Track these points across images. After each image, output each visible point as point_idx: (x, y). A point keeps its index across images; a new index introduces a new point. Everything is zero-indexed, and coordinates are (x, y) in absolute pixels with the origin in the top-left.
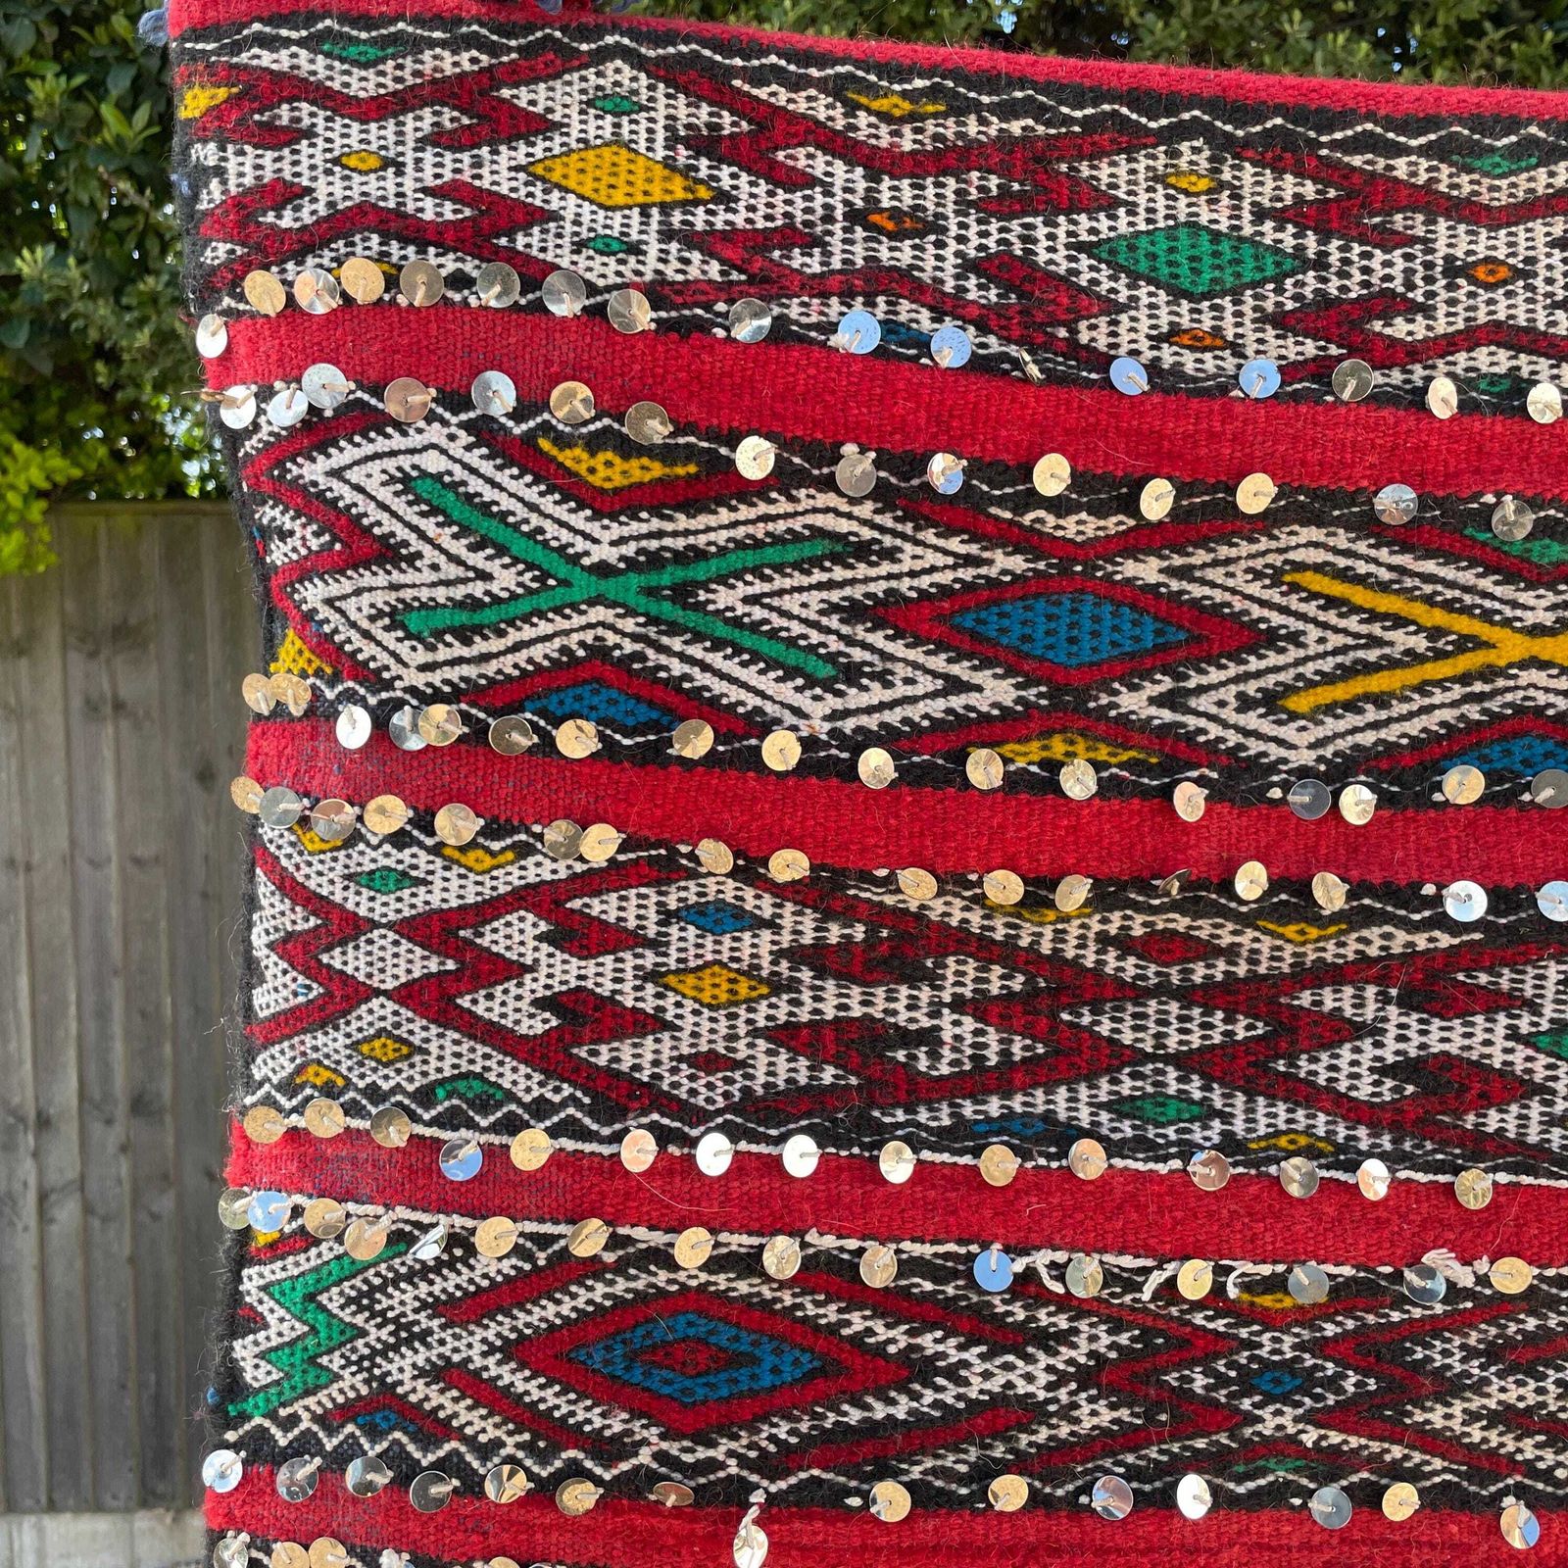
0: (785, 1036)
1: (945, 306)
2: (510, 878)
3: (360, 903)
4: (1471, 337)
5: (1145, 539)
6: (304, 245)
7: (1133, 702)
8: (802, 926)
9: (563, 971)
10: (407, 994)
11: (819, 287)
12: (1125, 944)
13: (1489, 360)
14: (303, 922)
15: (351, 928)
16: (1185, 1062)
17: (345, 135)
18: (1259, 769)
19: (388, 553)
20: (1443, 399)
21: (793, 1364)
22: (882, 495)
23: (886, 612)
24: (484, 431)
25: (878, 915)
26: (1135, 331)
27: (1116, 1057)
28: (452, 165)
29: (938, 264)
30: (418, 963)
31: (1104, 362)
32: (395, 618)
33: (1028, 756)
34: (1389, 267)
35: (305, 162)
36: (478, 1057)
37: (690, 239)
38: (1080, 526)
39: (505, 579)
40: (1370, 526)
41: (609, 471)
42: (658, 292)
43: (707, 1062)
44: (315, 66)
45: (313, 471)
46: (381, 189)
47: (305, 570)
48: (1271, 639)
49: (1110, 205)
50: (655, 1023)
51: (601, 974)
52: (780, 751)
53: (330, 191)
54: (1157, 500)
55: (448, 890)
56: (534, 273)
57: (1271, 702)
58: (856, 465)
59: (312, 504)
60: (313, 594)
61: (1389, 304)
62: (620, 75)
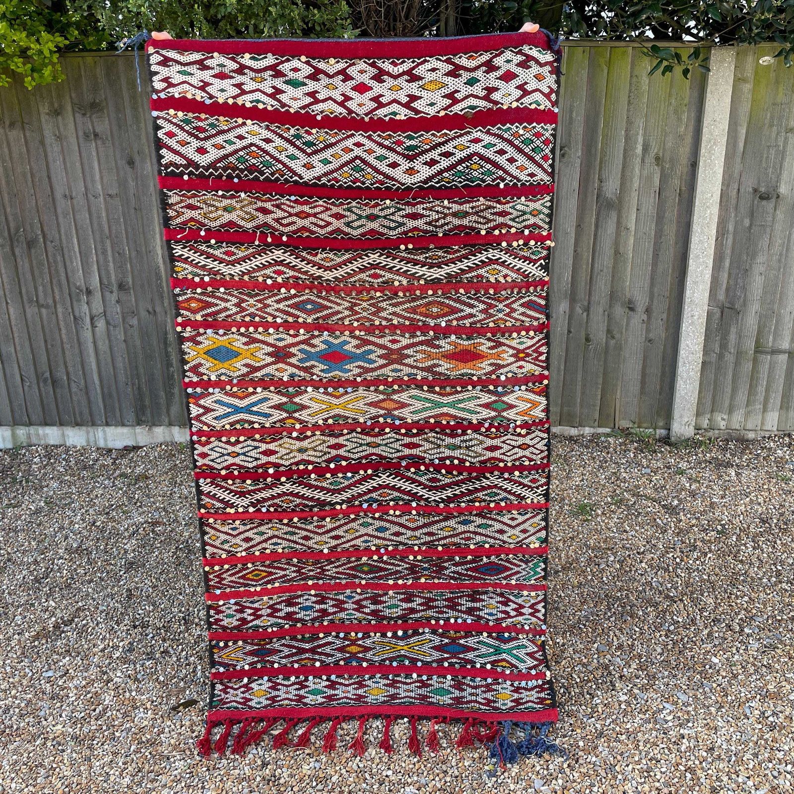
0: (483, 600)
1: (468, 685)
2: (514, 619)
3: (529, 617)
4: (411, 683)
5: (446, 659)
6: (536, 687)
7: (447, 641)
8: (481, 614)
9: (508, 609)
10: (524, 607)
11: (482, 686)
12: (446, 612)
13: (408, 681)
14: (537, 614)
15: (531, 614)
16: (438, 600)
17: (532, 699)
18: (432, 633)
19: (527, 654)
20: (415, 676)
21: (481, 570)
22: (475, 663)
23: (474, 650)
24: (517, 668)
25: (473, 615)
26: (448, 683)
27: (445, 600)
28: (520, 696)
29: (469, 690)
30: (523, 611)
31: (452, 679)
32: (526, 647)
33: (458, 635)
34: (420, 691)
35: (536, 695)
36: (516, 600)
37: (496, 690)
38: (454, 660)
39: (515, 652)
40: (422, 661)
41: (504, 664)
42: (499, 684)
43: (492, 598)
44: (535, 706)
45: (535, 663)
46: (528, 693)
47: (537, 652)
48: (431, 648)
49: (451, 698)
50: (497, 602)
51: (504, 608)
52: (485, 634)
53: (533, 692)
54: (446, 664)
55: (520, 618)
56: (512, 685)
57: (431, 641)
58: (478, 666)
59: (536, 659)
60: (536, 649)
61: (419, 687)
62: (504, 708)
